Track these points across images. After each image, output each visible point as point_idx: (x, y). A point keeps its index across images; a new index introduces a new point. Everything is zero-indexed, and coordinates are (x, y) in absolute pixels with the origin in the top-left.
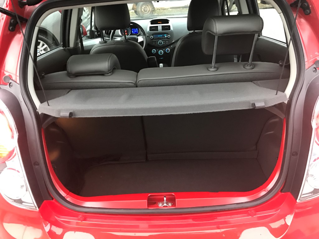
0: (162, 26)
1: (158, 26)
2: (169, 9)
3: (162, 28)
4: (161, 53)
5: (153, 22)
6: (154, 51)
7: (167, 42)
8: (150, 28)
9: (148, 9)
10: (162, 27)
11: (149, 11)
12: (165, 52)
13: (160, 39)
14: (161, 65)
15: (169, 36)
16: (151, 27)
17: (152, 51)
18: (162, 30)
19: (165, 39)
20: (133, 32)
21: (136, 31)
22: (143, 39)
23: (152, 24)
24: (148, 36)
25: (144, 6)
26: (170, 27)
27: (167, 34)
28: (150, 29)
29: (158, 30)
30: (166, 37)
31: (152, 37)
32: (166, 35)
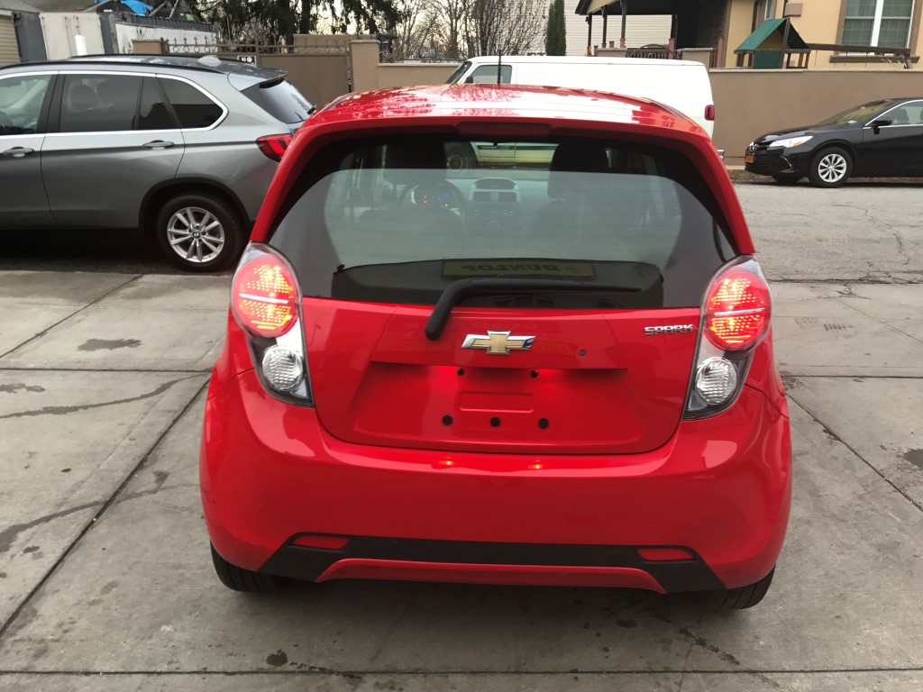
9: (461, 162)
11: (464, 167)
23: (478, 187)
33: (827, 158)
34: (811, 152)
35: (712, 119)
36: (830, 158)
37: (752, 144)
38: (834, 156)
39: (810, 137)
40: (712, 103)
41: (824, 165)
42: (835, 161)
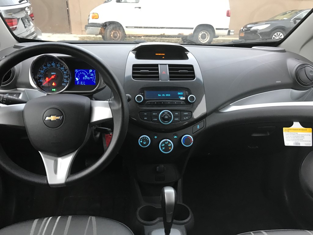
0: (170, 65)
1: (157, 65)
2: (142, 37)
3: (170, 73)
4: (167, 147)
5: (141, 52)
6: (144, 139)
7: (186, 116)
8: (133, 69)
9: (118, 34)
10: (170, 69)
11: (119, 37)
12: (178, 144)
13: (165, 105)
14: (169, 194)
15: (192, 98)
16: (135, 67)
17: (140, 141)
18: (170, 77)
19: (179, 104)
20: (77, 79)
21: (89, 76)
22: (113, 111)
23: (138, 56)
24: (129, 100)
25: (114, 31)
26: (193, 69)
27: (188, 91)
28: (133, 73)
29: (158, 77)
30: (182, 98)
31: (139, 98)
32: (181, 93)
33: (276, 34)
34: (269, 31)
35: (229, 16)
36: (277, 34)
37: (242, 28)
38: (279, 33)
39: (269, 25)
40: (229, 9)
41: (274, 37)
42: (279, 35)
